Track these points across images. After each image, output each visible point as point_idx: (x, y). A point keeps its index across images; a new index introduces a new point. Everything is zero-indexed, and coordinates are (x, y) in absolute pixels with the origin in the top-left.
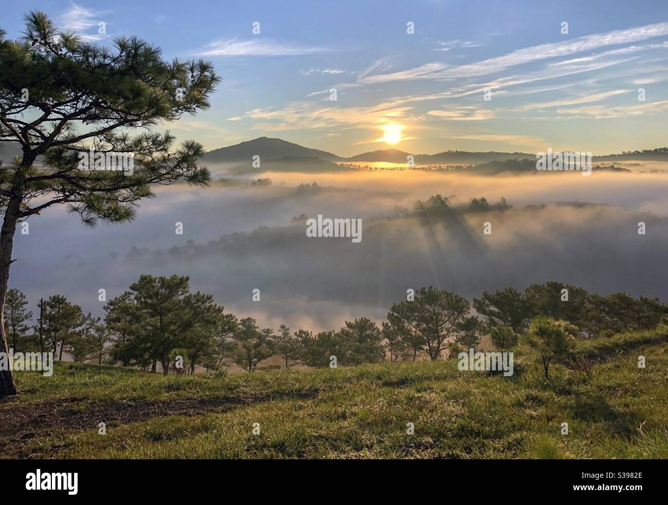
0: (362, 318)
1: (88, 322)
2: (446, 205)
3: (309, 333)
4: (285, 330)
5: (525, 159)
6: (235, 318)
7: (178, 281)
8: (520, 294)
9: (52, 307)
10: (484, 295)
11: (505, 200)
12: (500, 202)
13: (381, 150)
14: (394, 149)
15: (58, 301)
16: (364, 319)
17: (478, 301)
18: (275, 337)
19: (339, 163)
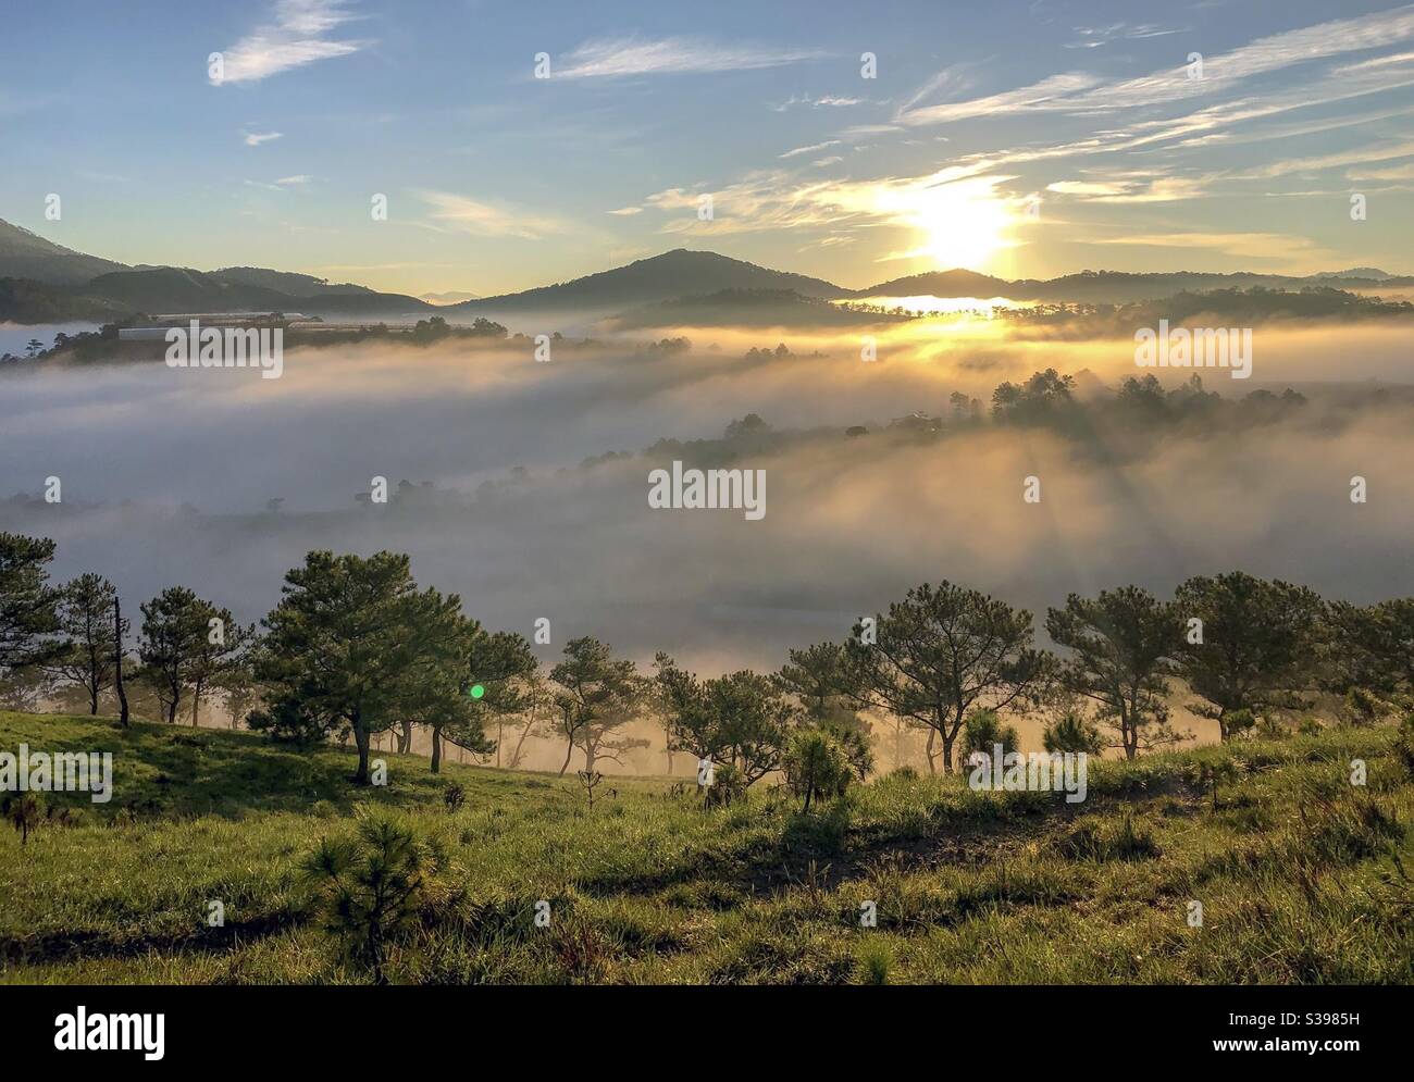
0: (825, 644)
1: (249, 642)
2: (1066, 393)
3: (691, 675)
4: (664, 664)
5: (1256, 287)
6: (525, 643)
7: (386, 565)
8: (1153, 600)
9: (166, 612)
10: (1069, 601)
11: (1199, 379)
12: (1189, 384)
13: (934, 273)
14: (963, 270)
15: (177, 600)
16: (828, 646)
17: (1058, 613)
18: (638, 680)
19: (839, 302)
